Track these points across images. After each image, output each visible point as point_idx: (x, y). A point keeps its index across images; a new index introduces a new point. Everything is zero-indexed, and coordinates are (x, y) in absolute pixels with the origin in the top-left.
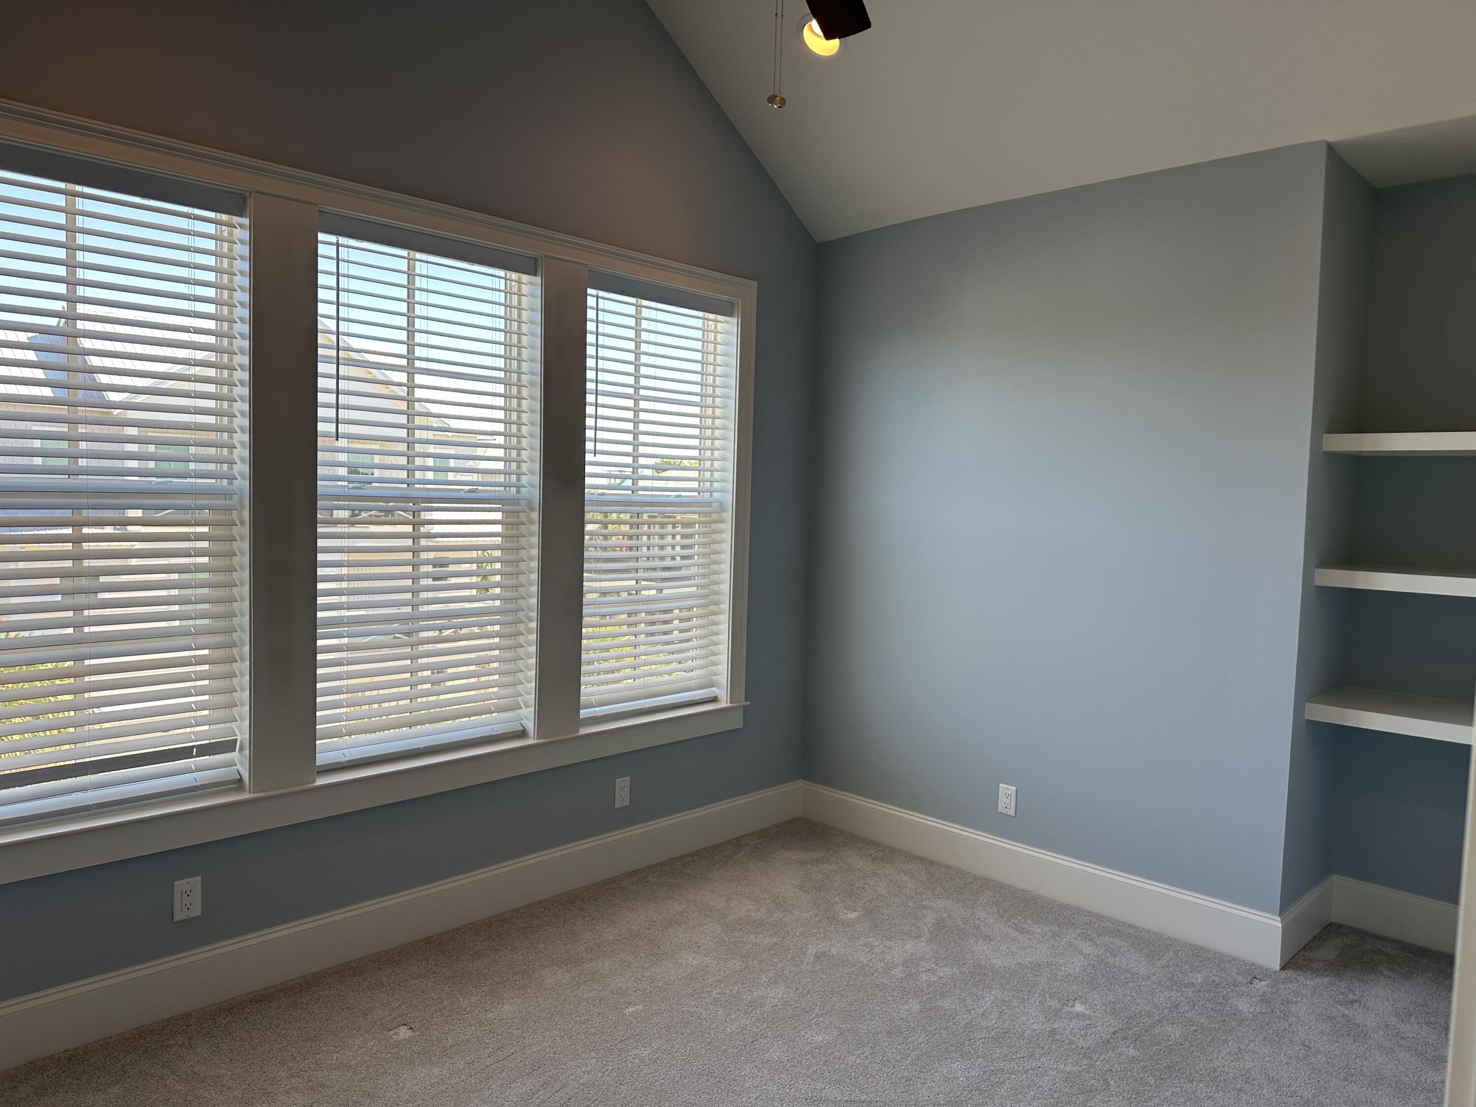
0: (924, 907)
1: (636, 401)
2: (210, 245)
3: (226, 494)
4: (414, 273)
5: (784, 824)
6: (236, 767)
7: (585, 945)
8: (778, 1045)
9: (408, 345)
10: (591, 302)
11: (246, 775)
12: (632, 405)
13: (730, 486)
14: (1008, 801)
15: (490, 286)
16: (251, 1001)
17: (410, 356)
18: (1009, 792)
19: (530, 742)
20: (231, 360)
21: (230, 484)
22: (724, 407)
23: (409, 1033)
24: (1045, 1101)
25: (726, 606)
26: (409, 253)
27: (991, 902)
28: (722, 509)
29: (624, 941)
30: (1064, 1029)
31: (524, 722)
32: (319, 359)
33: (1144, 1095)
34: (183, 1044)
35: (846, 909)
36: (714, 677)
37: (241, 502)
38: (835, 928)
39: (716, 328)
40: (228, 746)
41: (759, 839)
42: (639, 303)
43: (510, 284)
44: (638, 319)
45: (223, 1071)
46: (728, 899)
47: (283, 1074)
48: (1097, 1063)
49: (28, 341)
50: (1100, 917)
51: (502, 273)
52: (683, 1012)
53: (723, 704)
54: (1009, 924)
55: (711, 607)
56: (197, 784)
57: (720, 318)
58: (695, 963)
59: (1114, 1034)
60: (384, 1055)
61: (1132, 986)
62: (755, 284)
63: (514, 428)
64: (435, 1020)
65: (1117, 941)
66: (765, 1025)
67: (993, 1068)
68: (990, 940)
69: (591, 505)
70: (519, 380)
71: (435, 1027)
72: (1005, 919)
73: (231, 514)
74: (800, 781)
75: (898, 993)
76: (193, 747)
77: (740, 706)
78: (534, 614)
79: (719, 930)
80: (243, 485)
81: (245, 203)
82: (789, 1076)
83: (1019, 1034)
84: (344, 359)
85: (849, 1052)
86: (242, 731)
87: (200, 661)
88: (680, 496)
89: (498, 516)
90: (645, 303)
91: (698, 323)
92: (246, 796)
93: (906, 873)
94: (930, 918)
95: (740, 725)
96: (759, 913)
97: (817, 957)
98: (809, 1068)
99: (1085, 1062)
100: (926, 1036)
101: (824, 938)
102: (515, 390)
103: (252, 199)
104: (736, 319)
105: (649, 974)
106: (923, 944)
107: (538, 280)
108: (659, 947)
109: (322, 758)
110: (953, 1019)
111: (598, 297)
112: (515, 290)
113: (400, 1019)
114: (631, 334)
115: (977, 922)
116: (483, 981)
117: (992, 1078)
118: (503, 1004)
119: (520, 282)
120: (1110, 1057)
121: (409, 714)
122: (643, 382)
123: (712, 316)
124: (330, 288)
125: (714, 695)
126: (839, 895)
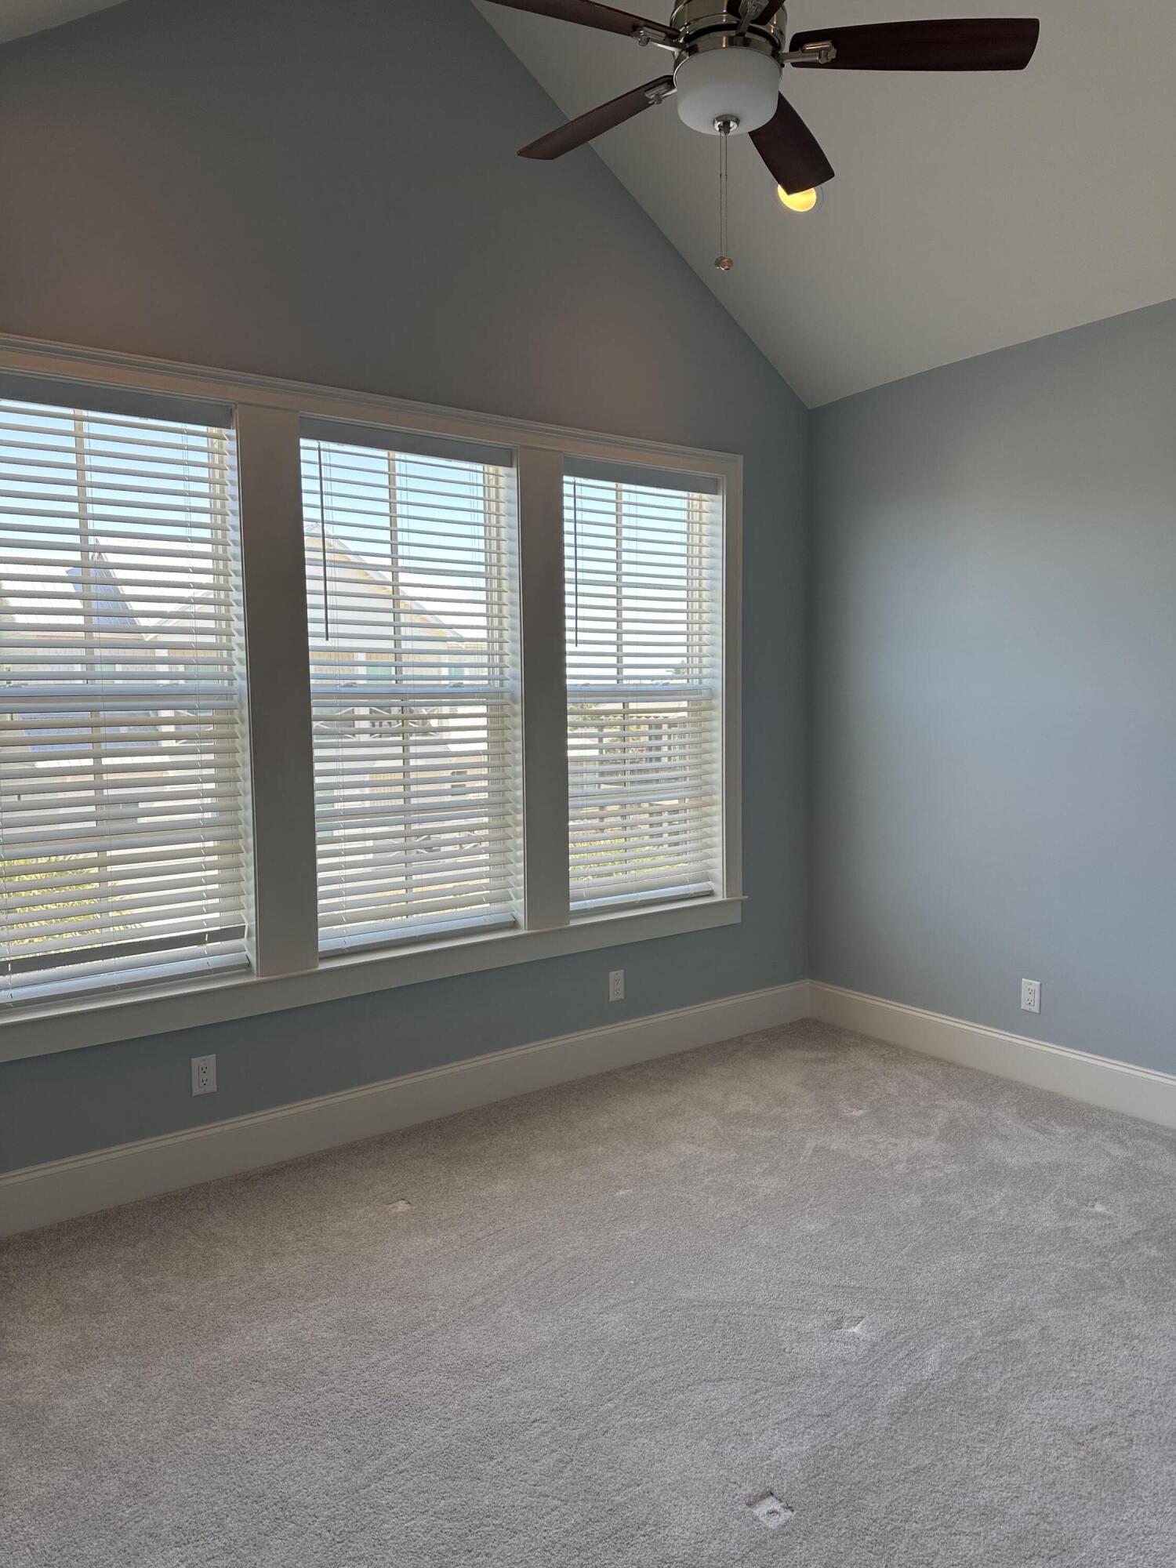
0: (936, 1107)
1: (619, 589)
2: (203, 457)
3: (228, 695)
4: (394, 473)
5: (791, 1024)
6: (245, 953)
7: (580, 1133)
8: (768, 1231)
9: (392, 545)
10: (567, 489)
11: (253, 960)
12: (615, 593)
13: (719, 671)
14: (1031, 997)
15: (467, 480)
16: (264, 1175)
17: (394, 555)
18: (1031, 987)
19: (522, 932)
20: (226, 566)
21: (231, 684)
22: (711, 589)
23: (408, 1207)
24: (1050, 1296)
25: (719, 797)
26: (389, 454)
27: (1012, 1103)
28: (712, 696)
29: (618, 1130)
30: (1080, 1227)
31: (515, 913)
32: (306, 562)
33: (1164, 1294)
34: (202, 1209)
35: (851, 1107)
36: (709, 871)
37: (240, 699)
38: (837, 1125)
39: (701, 507)
40: (236, 933)
41: (763, 1038)
42: (619, 487)
43: (488, 477)
44: (619, 504)
45: (237, 1233)
46: (726, 1094)
47: (290, 1238)
48: (1114, 1262)
49: (67, 575)
50: (1134, 1120)
51: (479, 467)
52: (673, 1197)
53: (720, 897)
54: (1030, 1124)
55: (704, 798)
56: (210, 968)
57: (705, 496)
58: (689, 1152)
59: (1136, 1234)
60: (383, 1226)
61: (1162, 1188)
62: (740, 458)
63: (496, 621)
64: (432, 1196)
65: (1151, 1144)
66: (755, 1213)
67: (995, 1262)
68: (1007, 1139)
69: (575, 696)
70: (499, 573)
71: (431, 1202)
72: (1025, 1120)
73: (232, 713)
74: (808, 980)
75: (900, 1188)
76: (206, 933)
77: (738, 900)
78: (520, 806)
79: (715, 1122)
80: (242, 684)
81: (231, 415)
82: (777, 1261)
83: (1029, 1230)
84: (331, 561)
85: (841, 1241)
86: (248, 917)
87: (209, 852)
88: (667, 684)
89: (483, 709)
90: (625, 486)
91: (684, 504)
92: (254, 979)
93: (920, 1074)
94: (942, 1117)
95: (740, 921)
96: (757, 1108)
97: (816, 1151)
98: (798, 1254)
99: (1099, 1260)
100: (926, 1229)
101: (825, 1133)
102: (495, 583)
103: (237, 411)
104: (721, 496)
105: (641, 1161)
106: (932, 1142)
107: (513, 471)
108: (653, 1136)
109: (324, 945)
110: (957, 1214)
111: (575, 484)
112: (493, 483)
113: (399, 1194)
114: (612, 519)
115: (994, 1122)
116: (479, 1162)
117: (994, 1271)
118: (497, 1184)
119: (497, 475)
120: (1129, 1256)
121: (404, 903)
122: (625, 568)
123: (696, 495)
124: (314, 492)
125: (710, 889)
126: (844, 1093)
